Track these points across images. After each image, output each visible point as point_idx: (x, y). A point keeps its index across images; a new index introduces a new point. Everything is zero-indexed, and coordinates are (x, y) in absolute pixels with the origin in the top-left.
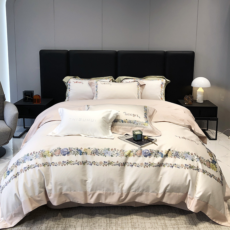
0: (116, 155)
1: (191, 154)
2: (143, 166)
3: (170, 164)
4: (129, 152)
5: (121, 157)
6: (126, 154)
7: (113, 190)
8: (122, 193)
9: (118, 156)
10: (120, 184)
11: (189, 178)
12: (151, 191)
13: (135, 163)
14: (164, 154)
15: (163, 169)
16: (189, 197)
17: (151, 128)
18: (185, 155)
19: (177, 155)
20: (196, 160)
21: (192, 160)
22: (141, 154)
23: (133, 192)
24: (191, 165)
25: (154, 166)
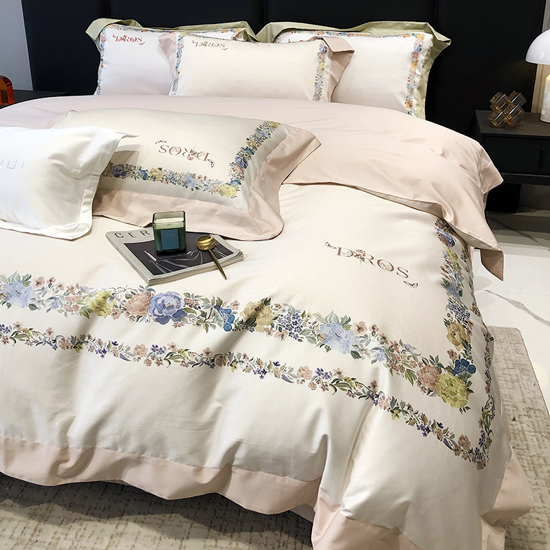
0: (47, 304)
1: (354, 328)
2: (144, 359)
3: (255, 359)
4: (100, 298)
5: (66, 314)
6: (89, 303)
7: (33, 435)
8: (65, 450)
9: (55, 307)
10: (56, 414)
11: (323, 428)
12: (172, 454)
13: (115, 344)
14: (240, 316)
15: (229, 378)
16: (321, 499)
17: (246, 207)
18: (326, 331)
19: (292, 325)
20: (373, 355)
21: (356, 355)
22: (143, 309)
23: (107, 448)
24: (345, 375)
25: (187, 361)
